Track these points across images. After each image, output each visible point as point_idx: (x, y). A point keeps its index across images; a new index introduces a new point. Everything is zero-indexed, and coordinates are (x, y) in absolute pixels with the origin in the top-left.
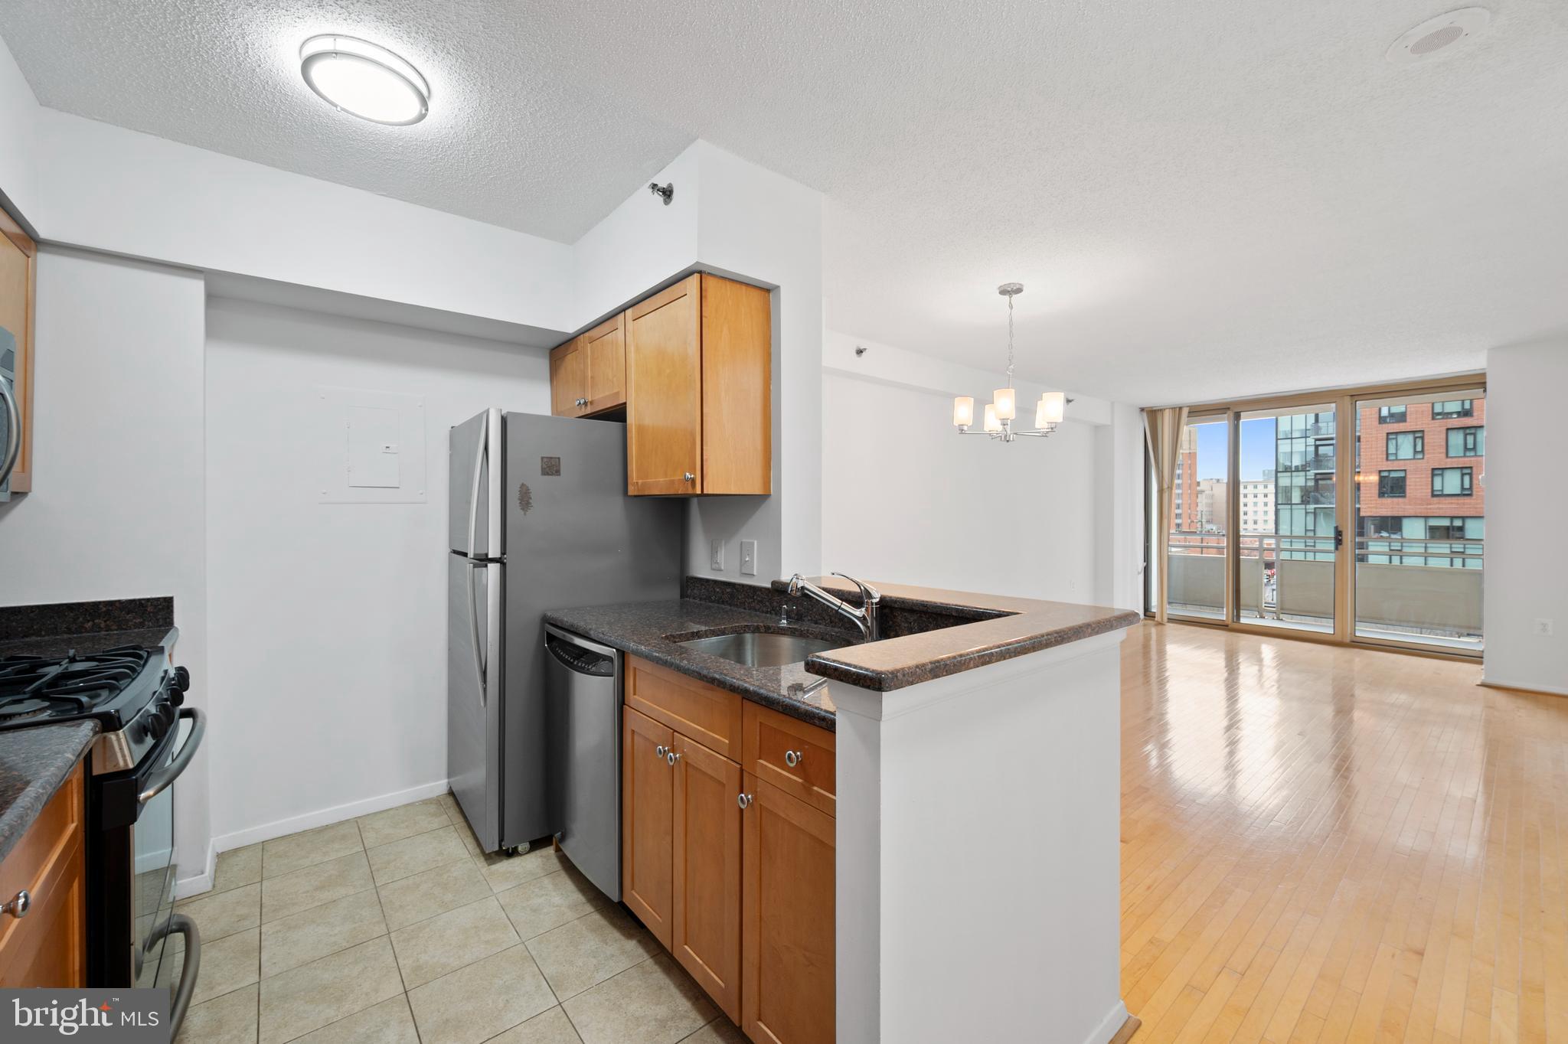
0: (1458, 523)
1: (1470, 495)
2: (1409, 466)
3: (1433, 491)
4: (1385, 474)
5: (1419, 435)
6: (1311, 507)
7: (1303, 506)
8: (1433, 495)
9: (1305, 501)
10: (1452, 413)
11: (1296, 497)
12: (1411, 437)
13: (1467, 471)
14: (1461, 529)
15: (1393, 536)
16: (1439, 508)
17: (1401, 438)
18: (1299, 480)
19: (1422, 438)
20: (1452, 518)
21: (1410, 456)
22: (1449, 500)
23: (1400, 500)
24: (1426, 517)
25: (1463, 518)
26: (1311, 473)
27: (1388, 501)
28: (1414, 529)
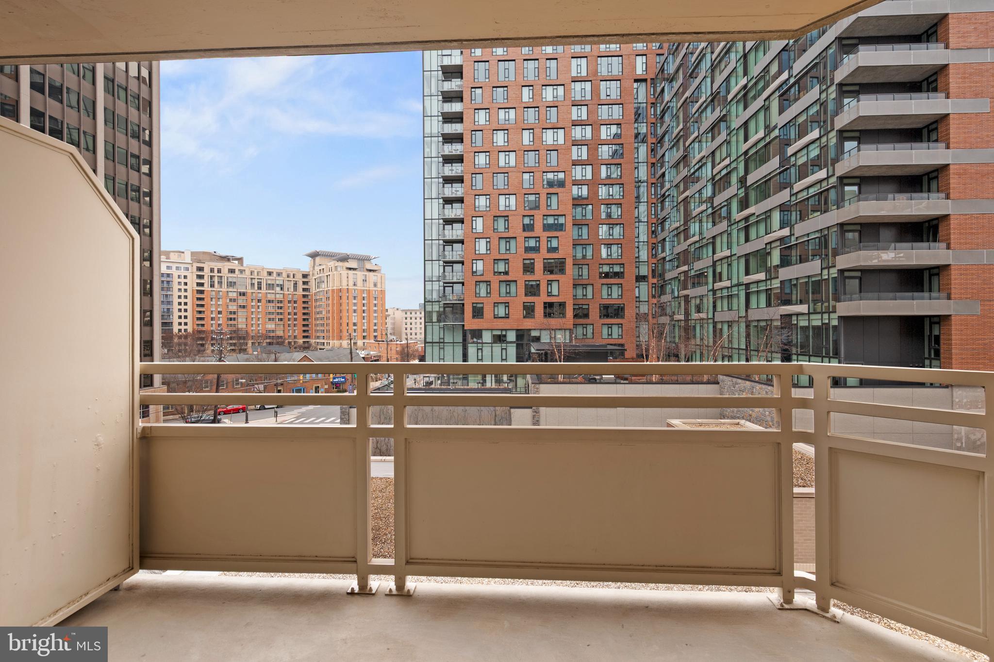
0: (504, 333)
1: (508, 317)
2: (485, 301)
3: (494, 315)
4: (474, 305)
5: (488, 283)
6: (442, 324)
7: (438, 324)
8: (495, 318)
9: (439, 321)
10: (501, 273)
11: (435, 319)
12: (485, 284)
13: (507, 305)
14: (505, 336)
15: (479, 341)
16: (497, 325)
17: (481, 284)
18: (436, 308)
19: (490, 285)
20: (502, 330)
21: (485, 295)
22: (501, 320)
23: (482, 320)
24: (492, 330)
25: (506, 330)
26: (442, 303)
27: (476, 320)
28: (487, 337)
